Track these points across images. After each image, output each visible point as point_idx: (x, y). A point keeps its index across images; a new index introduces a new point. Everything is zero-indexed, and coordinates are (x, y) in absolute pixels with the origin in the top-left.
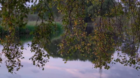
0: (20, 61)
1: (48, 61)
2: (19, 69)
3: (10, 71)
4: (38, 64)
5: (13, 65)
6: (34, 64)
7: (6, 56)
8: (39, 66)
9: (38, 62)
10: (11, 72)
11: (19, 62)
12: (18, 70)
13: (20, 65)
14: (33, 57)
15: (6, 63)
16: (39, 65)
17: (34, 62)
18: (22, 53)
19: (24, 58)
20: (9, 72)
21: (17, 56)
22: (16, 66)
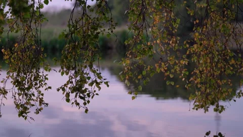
0: (42, 95)
1: (97, 94)
2: (40, 110)
3: (21, 114)
4: (76, 101)
5: (27, 103)
6: (68, 100)
7: (14, 84)
8: (78, 104)
9: (76, 96)
10: (23, 116)
11: (41, 97)
12: (38, 112)
13: (41, 101)
14: (65, 85)
15: (15, 99)
16: (78, 102)
17: (68, 95)
18: (47, 79)
19: (50, 88)
20: (19, 116)
21: (36, 84)
22: (33, 105)
